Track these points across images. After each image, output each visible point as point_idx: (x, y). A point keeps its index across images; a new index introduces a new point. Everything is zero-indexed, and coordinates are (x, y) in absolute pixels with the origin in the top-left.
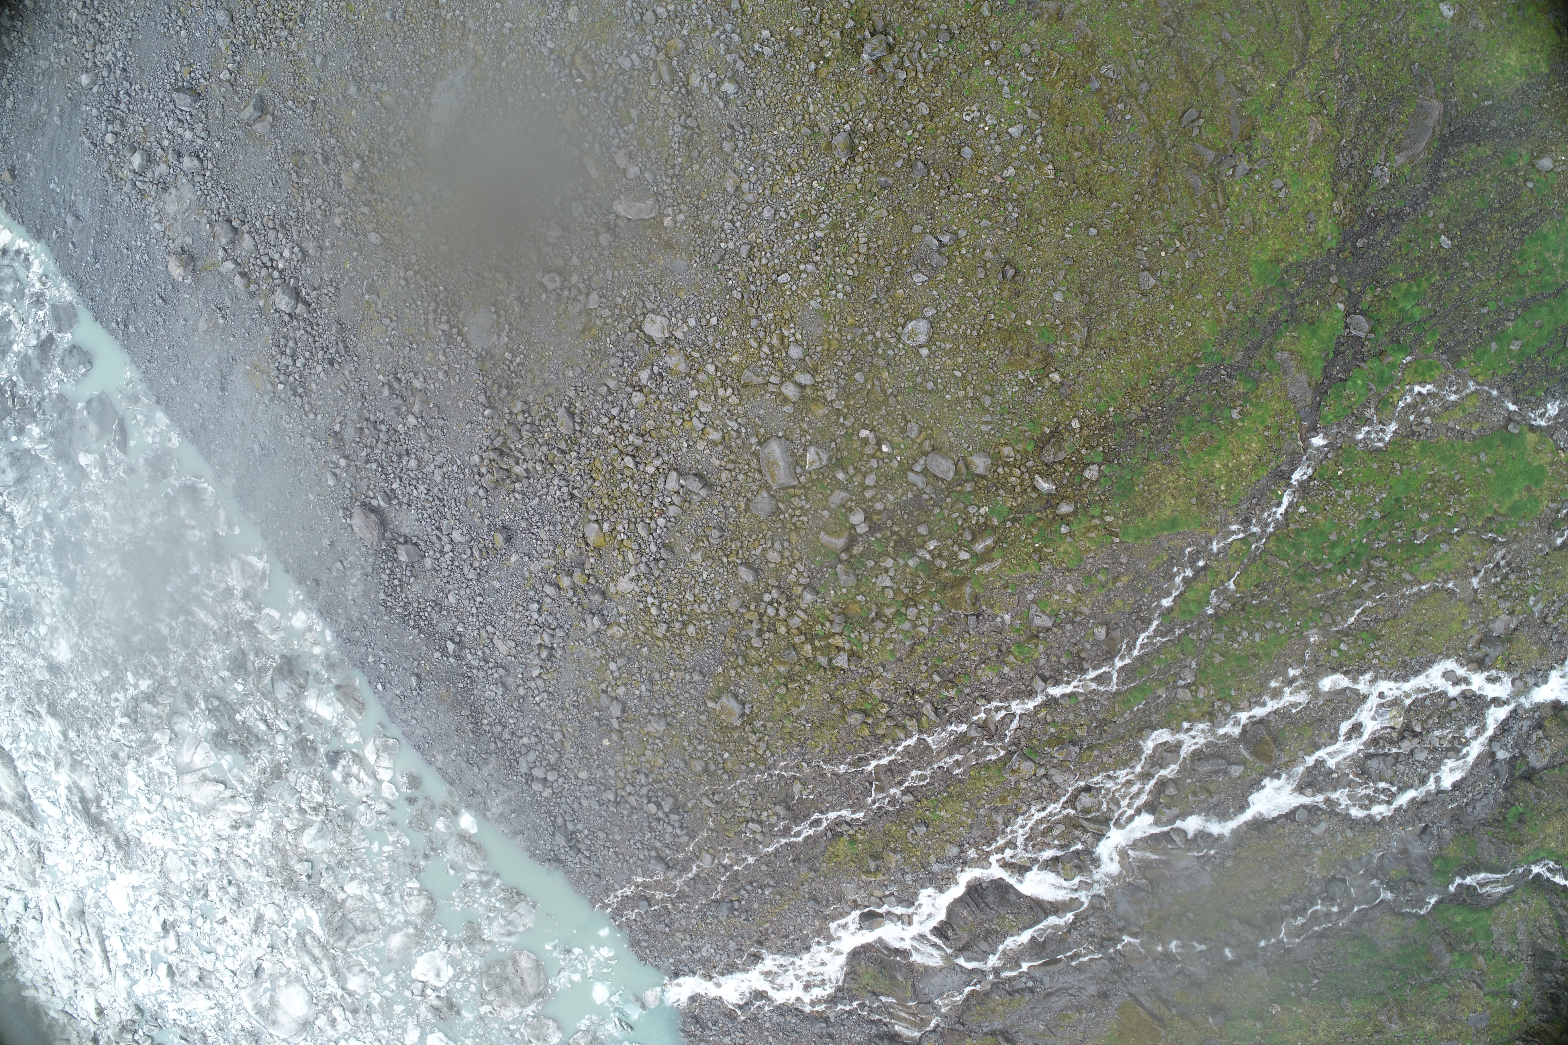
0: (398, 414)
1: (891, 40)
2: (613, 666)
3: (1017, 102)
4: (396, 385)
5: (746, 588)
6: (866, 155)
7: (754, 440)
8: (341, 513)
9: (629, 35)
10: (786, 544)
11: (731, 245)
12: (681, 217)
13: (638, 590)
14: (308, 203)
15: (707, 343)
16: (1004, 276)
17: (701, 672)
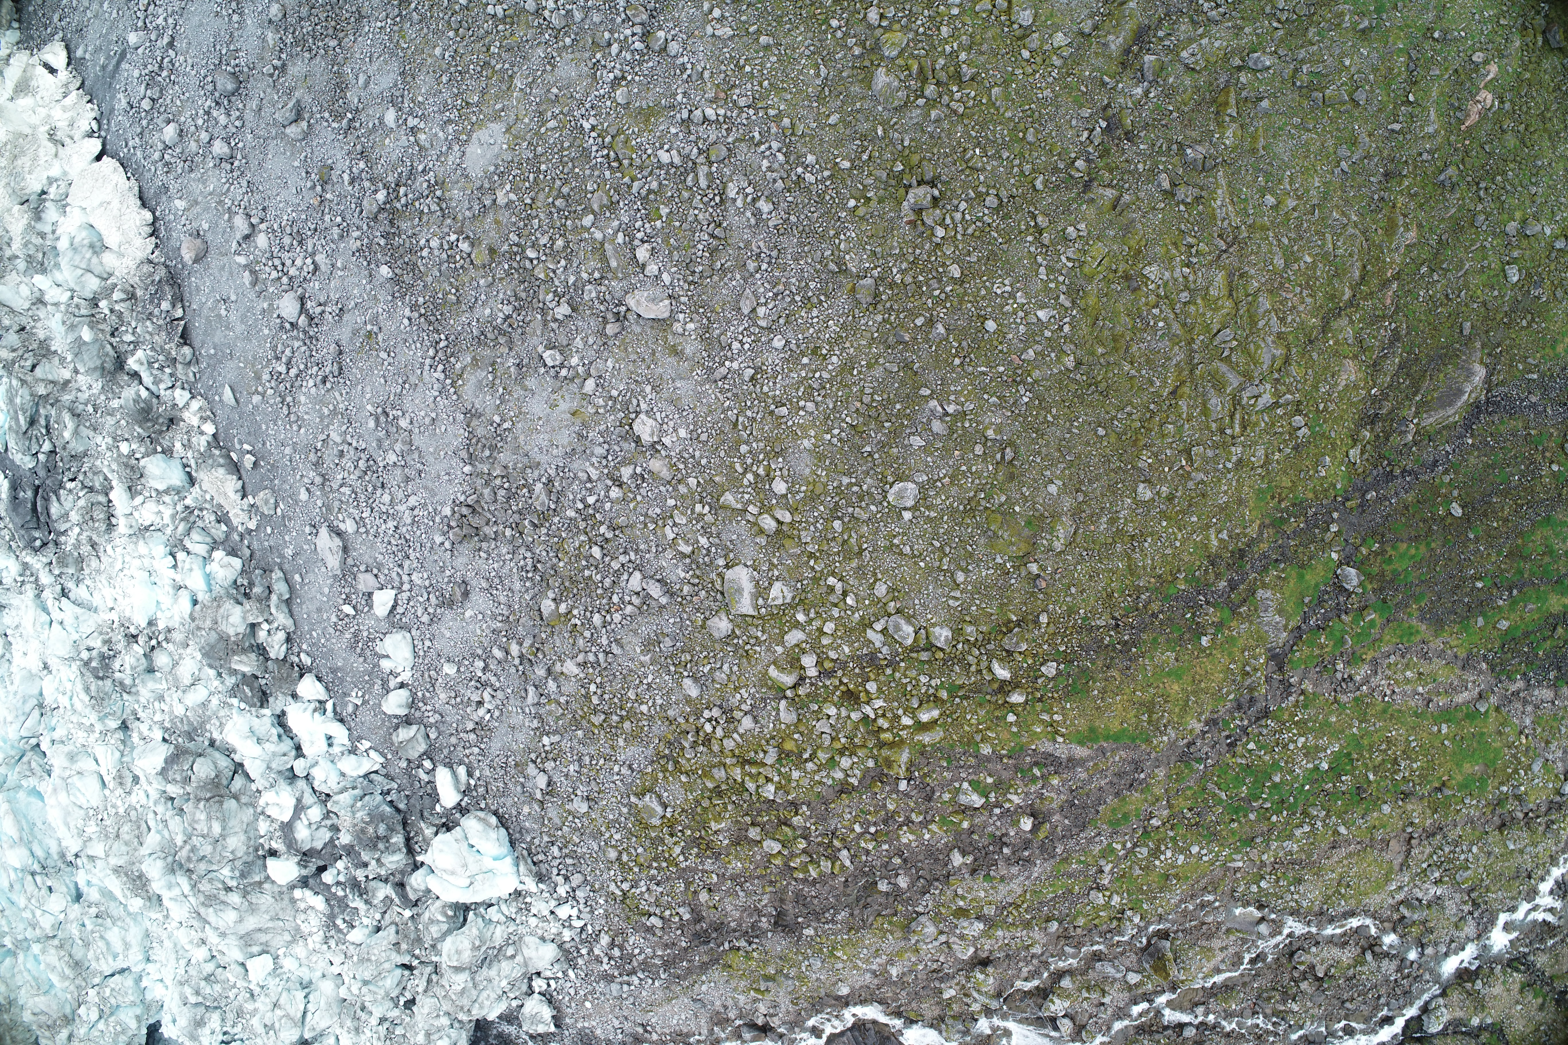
0: (380, 447)
1: (936, 193)
2: (546, 740)
3: (1052, 285)
4: (382, 419)
5: (688, 700)
6: (888, 305)
7: (721, 562)
8: (308, 529)
9: (673, 130)
10: (735, 668)
11: (735, 365)
12: (691, 326)
13: (582, 675)
14: (327, 218)
15: (693, 457)
16: (1003, 457)
17: (630, 767)
